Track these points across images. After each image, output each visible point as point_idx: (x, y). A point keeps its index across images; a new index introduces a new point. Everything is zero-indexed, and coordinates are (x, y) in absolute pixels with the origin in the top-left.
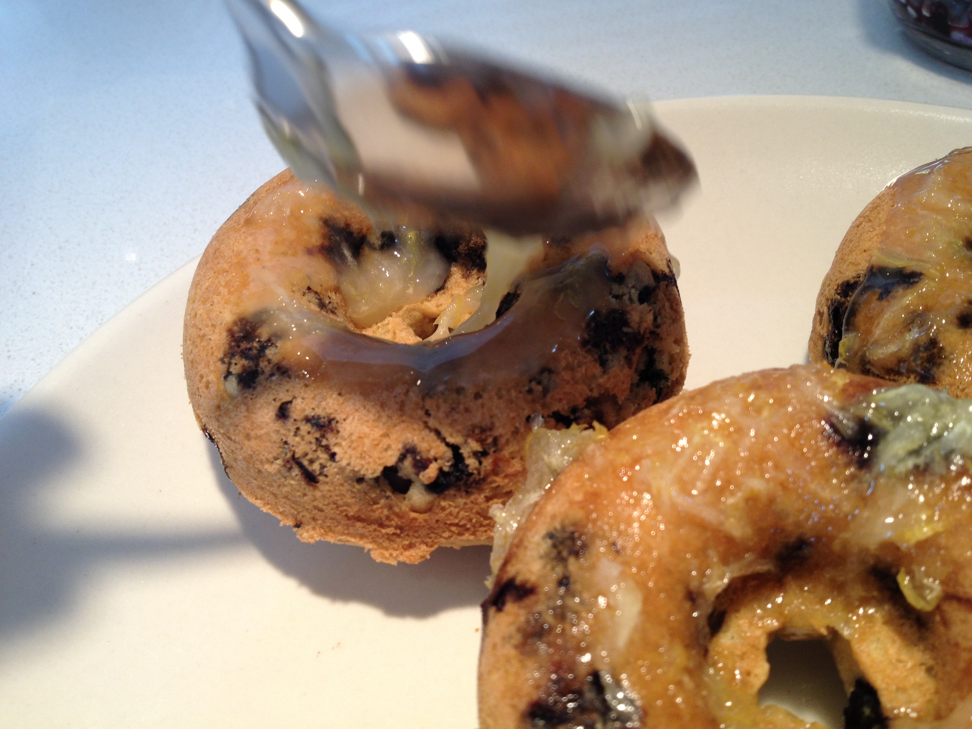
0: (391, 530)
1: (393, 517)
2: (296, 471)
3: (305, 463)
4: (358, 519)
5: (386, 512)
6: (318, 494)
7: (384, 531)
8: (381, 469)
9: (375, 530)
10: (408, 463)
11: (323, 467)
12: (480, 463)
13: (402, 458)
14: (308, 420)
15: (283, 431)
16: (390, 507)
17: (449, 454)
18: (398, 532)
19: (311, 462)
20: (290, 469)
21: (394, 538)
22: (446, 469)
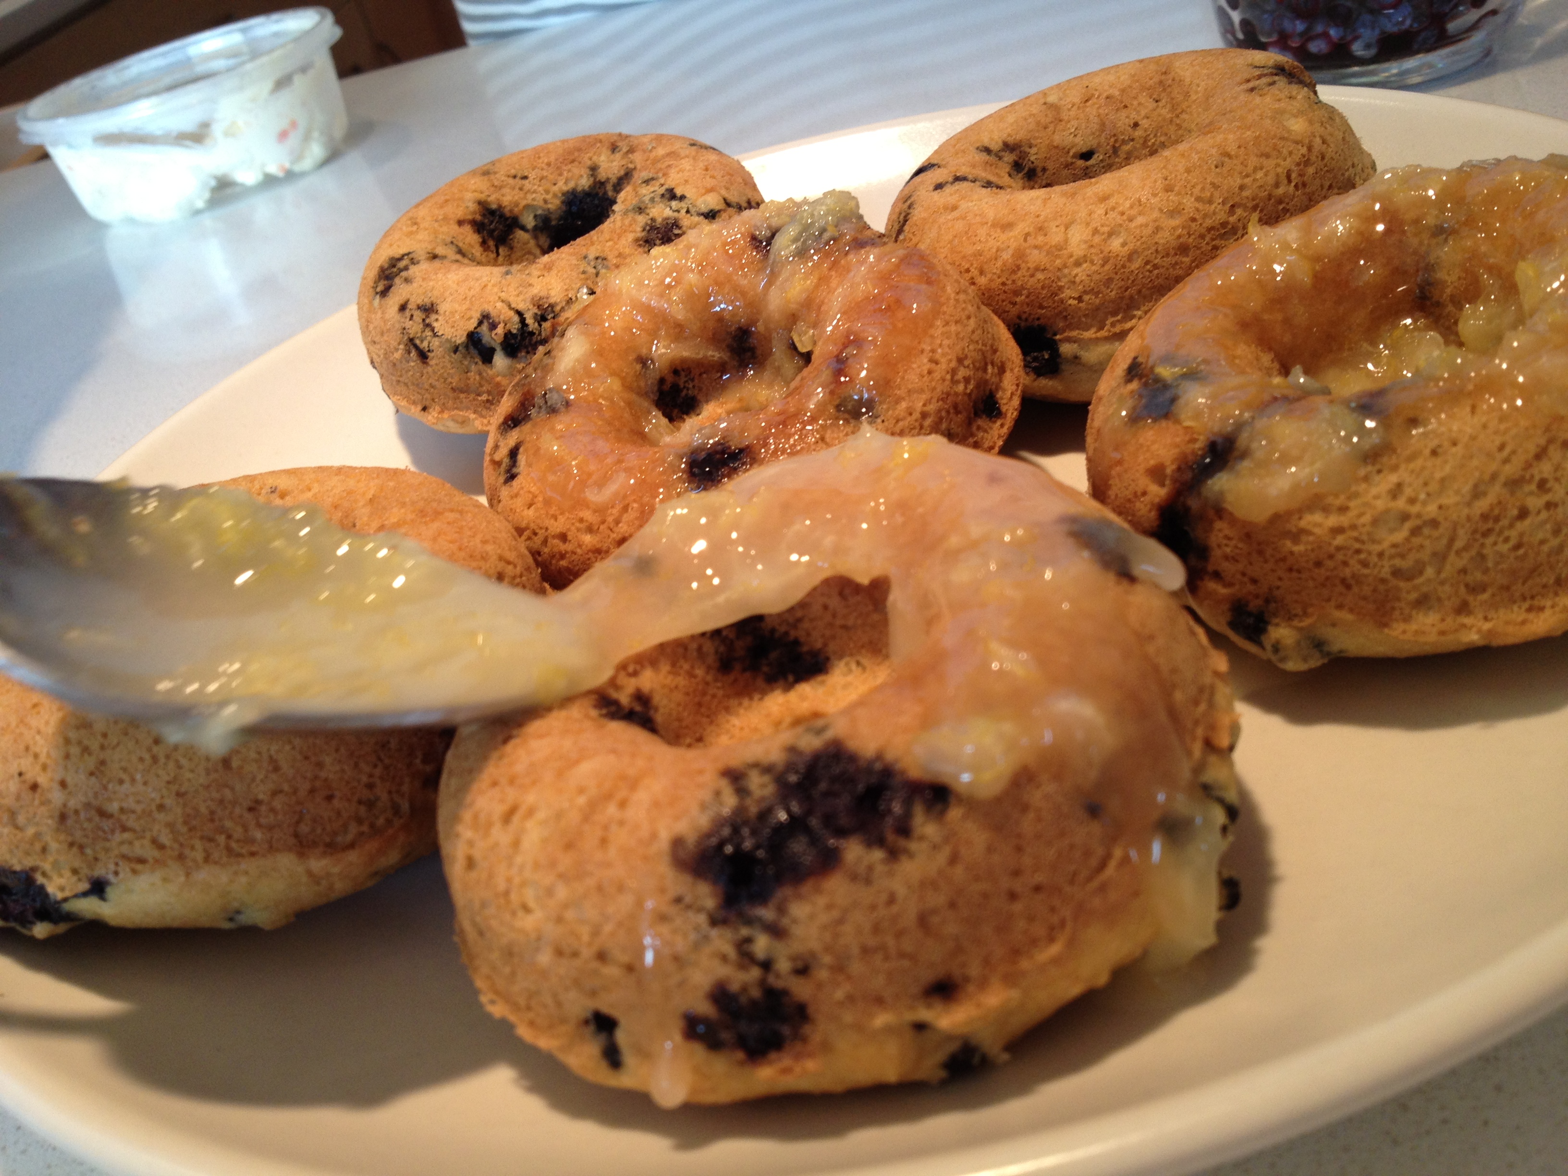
0: (484, 397)
1: (483, 382)
2: (413, 353)
3: (418, 342)
4: (462, 391)
5: (477, 377)
6: (430, 369)
7: (480, 398)
8: (465, 334)
9: (474, 399)
10: (485, 327)
11: (429, 343)
12: (540, 325)
13: (480, 323)
14: (419, 308)
15: (403, 320)
16: (480, 374)
17: (516, 319)
18: (490, 398)
19: (422, 341)
20: (409, 353)
21: (488, 405)
22: (515, 331)
